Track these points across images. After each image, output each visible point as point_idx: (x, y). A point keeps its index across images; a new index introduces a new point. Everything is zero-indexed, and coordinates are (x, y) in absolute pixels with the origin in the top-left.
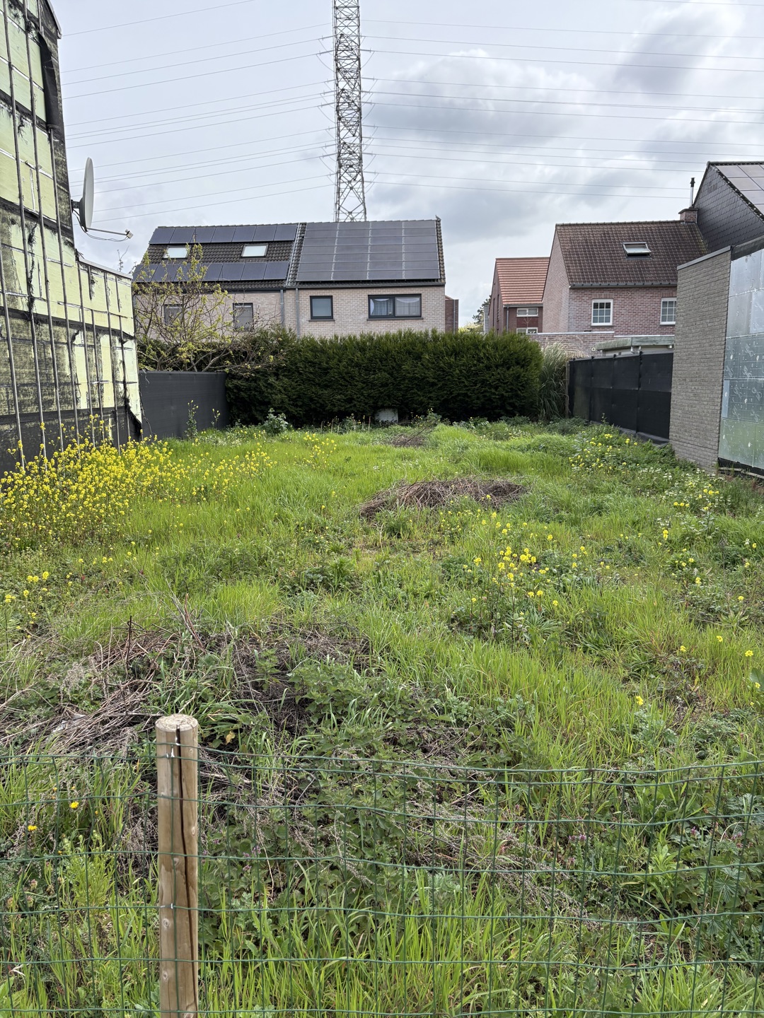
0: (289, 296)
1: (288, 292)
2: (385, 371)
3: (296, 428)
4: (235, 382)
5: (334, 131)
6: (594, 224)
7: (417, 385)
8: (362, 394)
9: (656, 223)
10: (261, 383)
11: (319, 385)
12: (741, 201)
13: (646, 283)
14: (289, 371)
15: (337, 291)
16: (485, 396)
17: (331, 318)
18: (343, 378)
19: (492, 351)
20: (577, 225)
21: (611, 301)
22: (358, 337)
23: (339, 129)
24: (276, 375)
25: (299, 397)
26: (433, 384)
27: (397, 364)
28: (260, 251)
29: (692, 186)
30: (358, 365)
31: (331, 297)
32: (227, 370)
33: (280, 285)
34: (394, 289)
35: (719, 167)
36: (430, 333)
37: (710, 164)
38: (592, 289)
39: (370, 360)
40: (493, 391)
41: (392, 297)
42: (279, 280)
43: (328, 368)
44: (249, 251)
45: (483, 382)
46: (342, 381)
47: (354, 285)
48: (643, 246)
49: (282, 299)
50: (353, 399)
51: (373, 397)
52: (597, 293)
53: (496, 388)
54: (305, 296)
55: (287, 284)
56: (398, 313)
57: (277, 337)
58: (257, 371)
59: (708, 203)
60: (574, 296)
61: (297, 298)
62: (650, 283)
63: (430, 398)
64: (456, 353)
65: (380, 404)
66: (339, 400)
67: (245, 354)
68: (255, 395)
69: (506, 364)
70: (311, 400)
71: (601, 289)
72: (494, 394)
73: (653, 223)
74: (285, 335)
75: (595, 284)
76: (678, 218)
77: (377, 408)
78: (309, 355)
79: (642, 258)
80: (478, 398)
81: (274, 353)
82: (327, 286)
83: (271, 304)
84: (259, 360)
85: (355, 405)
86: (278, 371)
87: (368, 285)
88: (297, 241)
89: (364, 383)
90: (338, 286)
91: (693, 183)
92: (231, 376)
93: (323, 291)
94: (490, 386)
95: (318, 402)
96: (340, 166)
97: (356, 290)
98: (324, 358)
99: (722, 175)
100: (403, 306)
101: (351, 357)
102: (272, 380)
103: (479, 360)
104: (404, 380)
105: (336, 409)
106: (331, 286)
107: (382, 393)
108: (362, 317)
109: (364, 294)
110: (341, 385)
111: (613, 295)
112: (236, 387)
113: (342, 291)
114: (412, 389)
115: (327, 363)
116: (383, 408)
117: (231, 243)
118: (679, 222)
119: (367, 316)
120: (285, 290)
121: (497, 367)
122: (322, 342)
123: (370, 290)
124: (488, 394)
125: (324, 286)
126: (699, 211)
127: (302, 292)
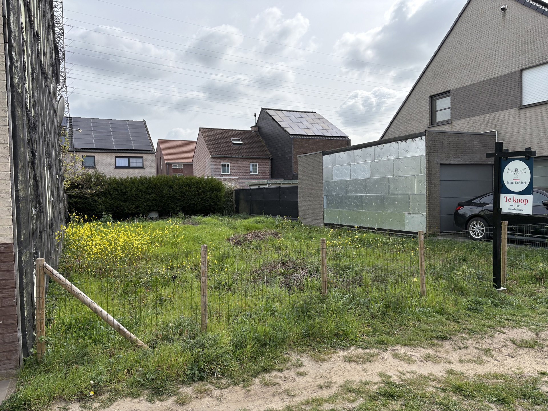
2: (154, 193)
6: (216, 129)
7: (170, 200)
8: (143, 204)
9: (242, 131)
11: (121, 200)
12: (278, 125)
13: (243, 156)
14: (105, 194)
15: (98, 153)
16: (203, 204)
17: (94, 167)
18: (134, 197)
19: (205, 185)
20: (209, 129)
21: (229, 164)
25: (110, 206)
26: (178, 200)
27: (161, 191)
29: (255, 116)
30: (141, 191)
31: (94, 157)
34: (129, 154)
35: (266, 110)
37: (262, 109)
38: (220, 158)
39: (147, 188)
40: (206, 202)
41: (129, 158)
43: (125, 192)
45: (202, 198)
46: (133, 198)
47: (107, 151)
48: (239, 140)
50: (139, 207)
51: (148, 206)
52: (223, 160)
53: (208, 201)
54: (79, 157)
55: (68, 149)
56: (131, 165)
59: (262, 124)
60: (213, 160)
61: (75, 156)
62: (245, 156)
63: (177, 206)
65: (152, 209)
66: (132, 207)
67: (82, 185)
68: (86, 206)
69: (211, 191)
70: (117, 207)
71: (224, 158)
72: (207, 204)
73: (241, 130)
75: (222, 156)
76: (250, 129)
77: (150, 211)
78: (116, 186)
79: (240, 146)
80: (199, 206)
82: (92, 151)
84: (91, 188)
85: (140, 210)
86: (99, 194)
87: (115, 151)
88: (68, 125)
89: (144, 199)
90: (98, 151)
91: (255, 115)
93: (90, 153)
94: (205, 200)
95: (120, 209)
97: (108, 154)
98: (123, 187)
99: (268, 114)
100: (134, 162)
101: (137, 187)
102: (96, 198)
103: (200, 188)
104: (164, 197)
105: (130, 212)
106: (94, 151)
107: (153, 204)
108: (112, 167)
109: (113, 156)
110: (133, 200)
111: (230, 161)
112: (75, 202)
113: (100, 153)
114: (168, 201)
115: (125, 190)
116: (153, 211)
118: (251, 131)
119: (114, 166)
121: (207, 191)
122: (121, 179)
123: (116, 154)
124: (204, 204)
125: (90, 151)
126: (259, 127)
127: (78, 153)
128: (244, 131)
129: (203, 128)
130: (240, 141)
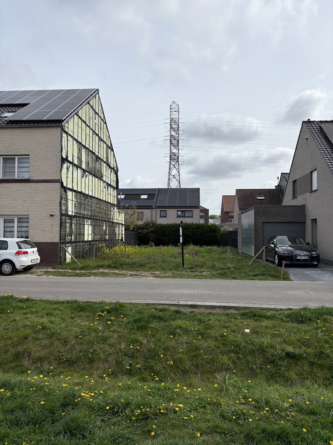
0: (154, 210)
1: (154, 209)
3: (156, 246)
4: (141, 234)
5: (169, 148)
6: (248, 189)
7: (187, 236)
8: (173, 238)
10: (148, 235)
11: (162, 236)
14: (155, 232)
15: (168, 209)
17: (166, 217)
18: (169, 234)
20: (242, 190)
22: (173, 224)
23: (171, 147)
24: (151, 233)
25: (157, 239)
26: (192, 236)
28: (145, 197)
29: (278, 179)
31: (166, 211)
32: (139, 232)
34: (184, 209)
35: (284, 174)
36: (191, 223)
37: (282, 173)
39: (176, 230)
41: (184, 211)
42: (151, 206)
43: (165, 232)
44: (143, 197)
45: (205, 236)
47: (173, 208)
49: (152, 211)
50: (171, 240)
51: (176, 239)
53: (208, 238)
54: (158, 210)
55: (154, 207)
56: (186, 216)
57: (152, 224)
58: (147, 232)
59: (282, 184)
61: (156, 211)
63: (191, 240)
64: (197, 228)
65: (178, 241)
66: (167, 240)
67: (144, 228)
68: (146, 238)
73: (266, 189)
74: (154, 223)
76: (274, 188)
79: (262, 200)
80: (204, 240)
81: (151, 228)
83: (149, 212)
84: (147, 229)
86: (152, 232)
87: (177, 208)
88: (157, 193)
89: (174, 235)
92: (140, 233)
95: (162, 240)
96: (171, 160)
99: (284, 177)
100: (187, 214)
102: (150, 234)
105: (166, 242)
106: (166, 208)
108: (175, 217)
109: (176, 210)
110: (168, 236)
112: (141, 236)
115: (164, 230)
117: (137, 194)
119: (177, 216)
120: (153, 208)
122: (164, 225)
124: (206, 239)
125: (164, 208)
126: (280, 186)
127: (158, 209)
128: (268, 189)
129: (238, 190)
130: (263, 197)
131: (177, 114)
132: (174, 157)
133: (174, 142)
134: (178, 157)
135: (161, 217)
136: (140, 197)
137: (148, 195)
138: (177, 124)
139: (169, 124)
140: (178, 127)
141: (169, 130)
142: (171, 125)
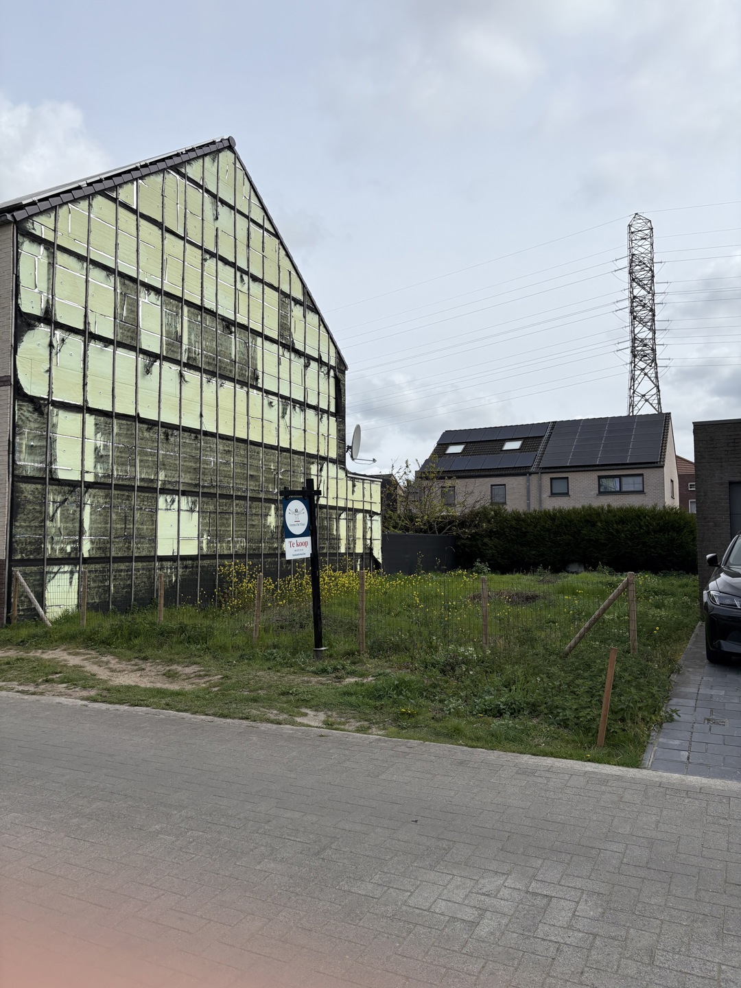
0: (534, 478)
1: (533, 476)
2: (569, 534)
4: (461, 541)
7: (592, 545)
8: (552, 551)
11: (520, 544)
14: (499, 534)
15: (572, 473)
16: (646, 554)
17: (567, 494)
18: (537, 539)
23: (633, 327)
24: (489, 536)
26: (605, 545)
27: (578, 530)
28: (516, 445)
30: (548, 530)
31: (567, 478)
32: (454, 533)
33: (527, 471)
34: (620, 471)
39: (558, 527)
41: (619, 476)
42: (526, 467)
43: (526, 532)
44: (509, 446)
45: (644, 544)
46: (536, 542)
47: (586, 469)
49: (528, 481)
53: (655, 548)
54: (546, 478)
55: (532, 470)
57: (493, 511)
58: (475, 534)
61: (540, 479)
69: (662, 530)
74: (500, 510)
77: (565, 562)
81: (488, 522)
82: (564, 470)
83: (520, 484)
85: (544, 559)
87: (598, 468)
88: (547, 434)
89: (553, 543)
90: (572, 469)
92: (458, 537)
93: (561, 474)
94: (650, 547)
95: (519, 556)
96: (635, 357)
97: (587, 472)
98: (524, 525)
100: (629, 484)
101: (544, 524)
104: (583, 541)
105: (530, 561)
106: (567, 470)
107: (567, 550)
108: (592, 493)
109: (594, 475)
110: (536, 544)
113: (576, 473)
114: (590, 547)
115: (526, 529)
117: (496, 440)
119: (597, 492)
120: (530, 474)
121: (655, 532)
122: (524, 514)
123: (599, 472)
124: (648, 553)
125: (562, 470)
127: (544, 475)
131: (647, 243)
132: (643, 351)
133: (643, 314)
134: (654, 350)
135: (553, 494)
136: (503, 446)
137: (525, 439)
138: (648, 269)
139: (627, 270)
140: (653, 276)
141: (628, 286)
142: (631, 273)
